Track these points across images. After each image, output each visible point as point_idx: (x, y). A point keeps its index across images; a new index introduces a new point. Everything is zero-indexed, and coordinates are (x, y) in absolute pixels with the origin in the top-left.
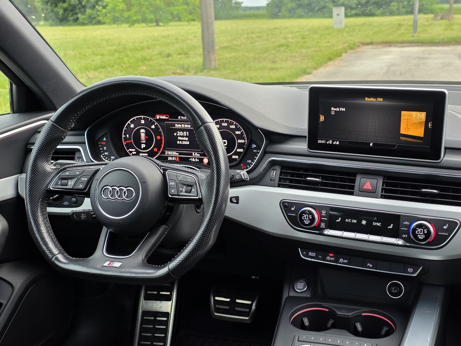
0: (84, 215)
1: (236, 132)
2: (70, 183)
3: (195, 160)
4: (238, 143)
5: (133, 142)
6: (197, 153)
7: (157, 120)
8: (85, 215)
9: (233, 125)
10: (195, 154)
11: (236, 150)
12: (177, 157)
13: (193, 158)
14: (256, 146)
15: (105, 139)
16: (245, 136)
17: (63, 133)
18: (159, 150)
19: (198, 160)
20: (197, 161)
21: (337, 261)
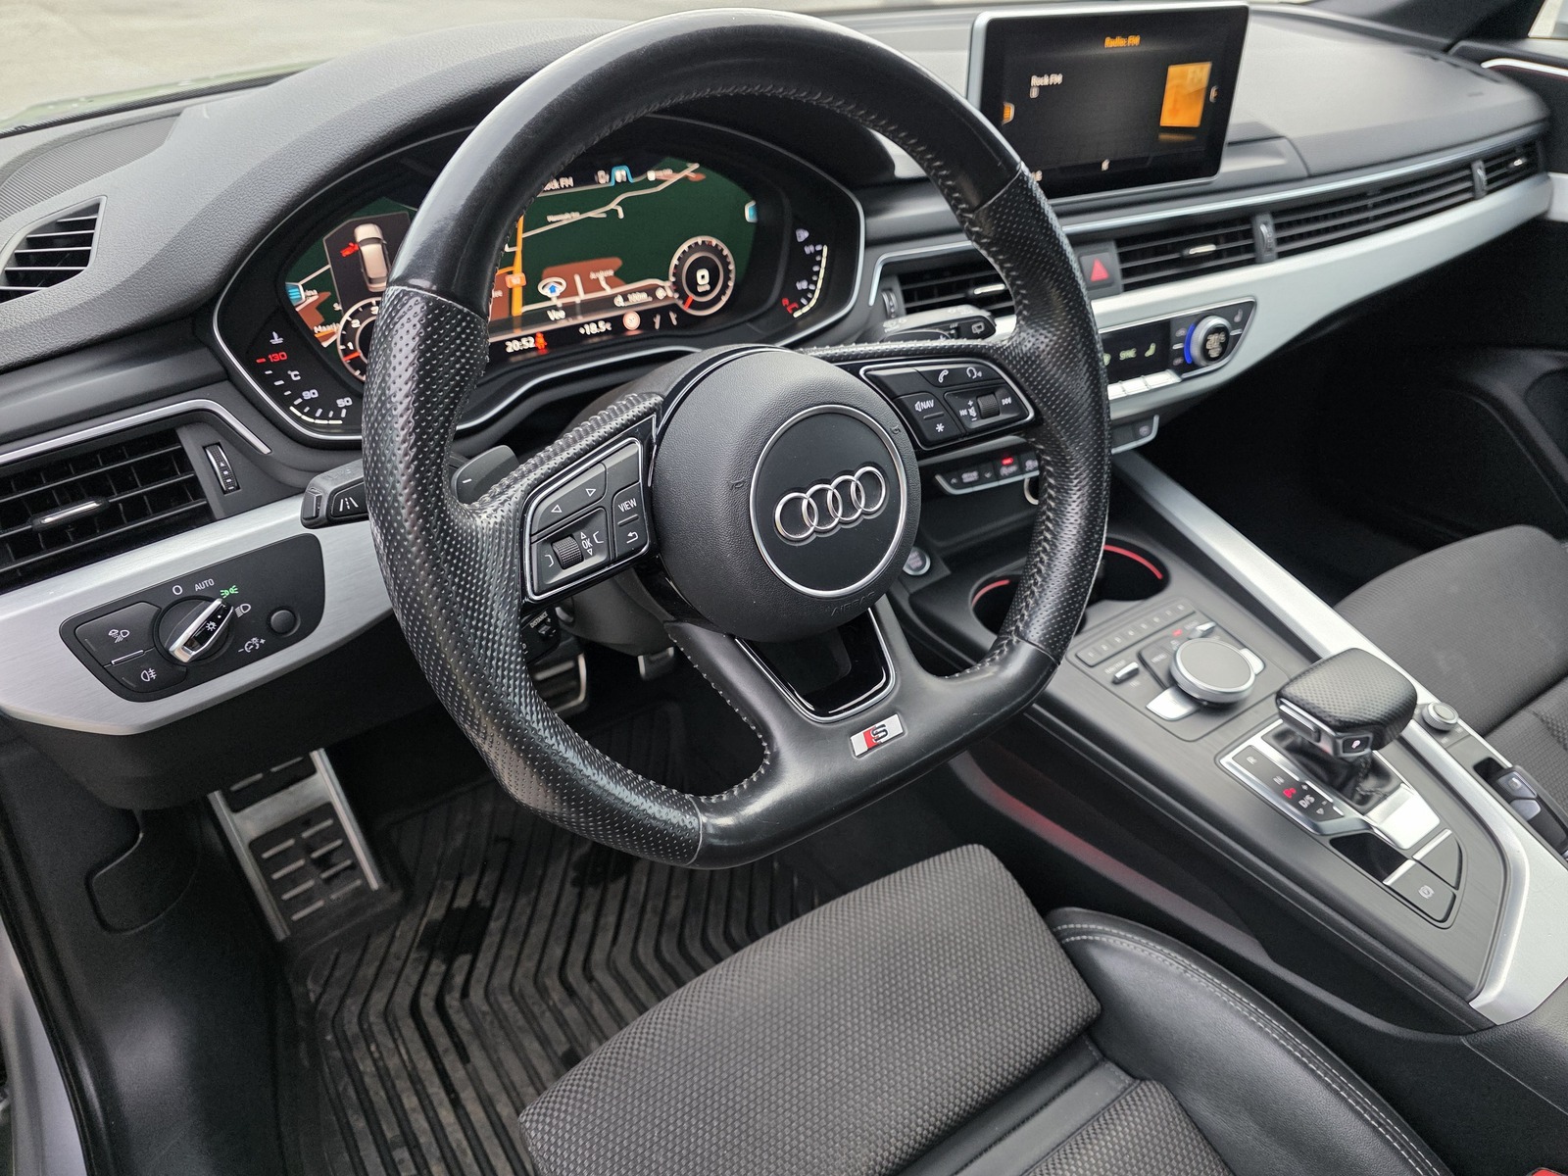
2: (588, 543)
12: (539, 335)
14: (807, 234)
15: (277, 340)
21: (997, 477)
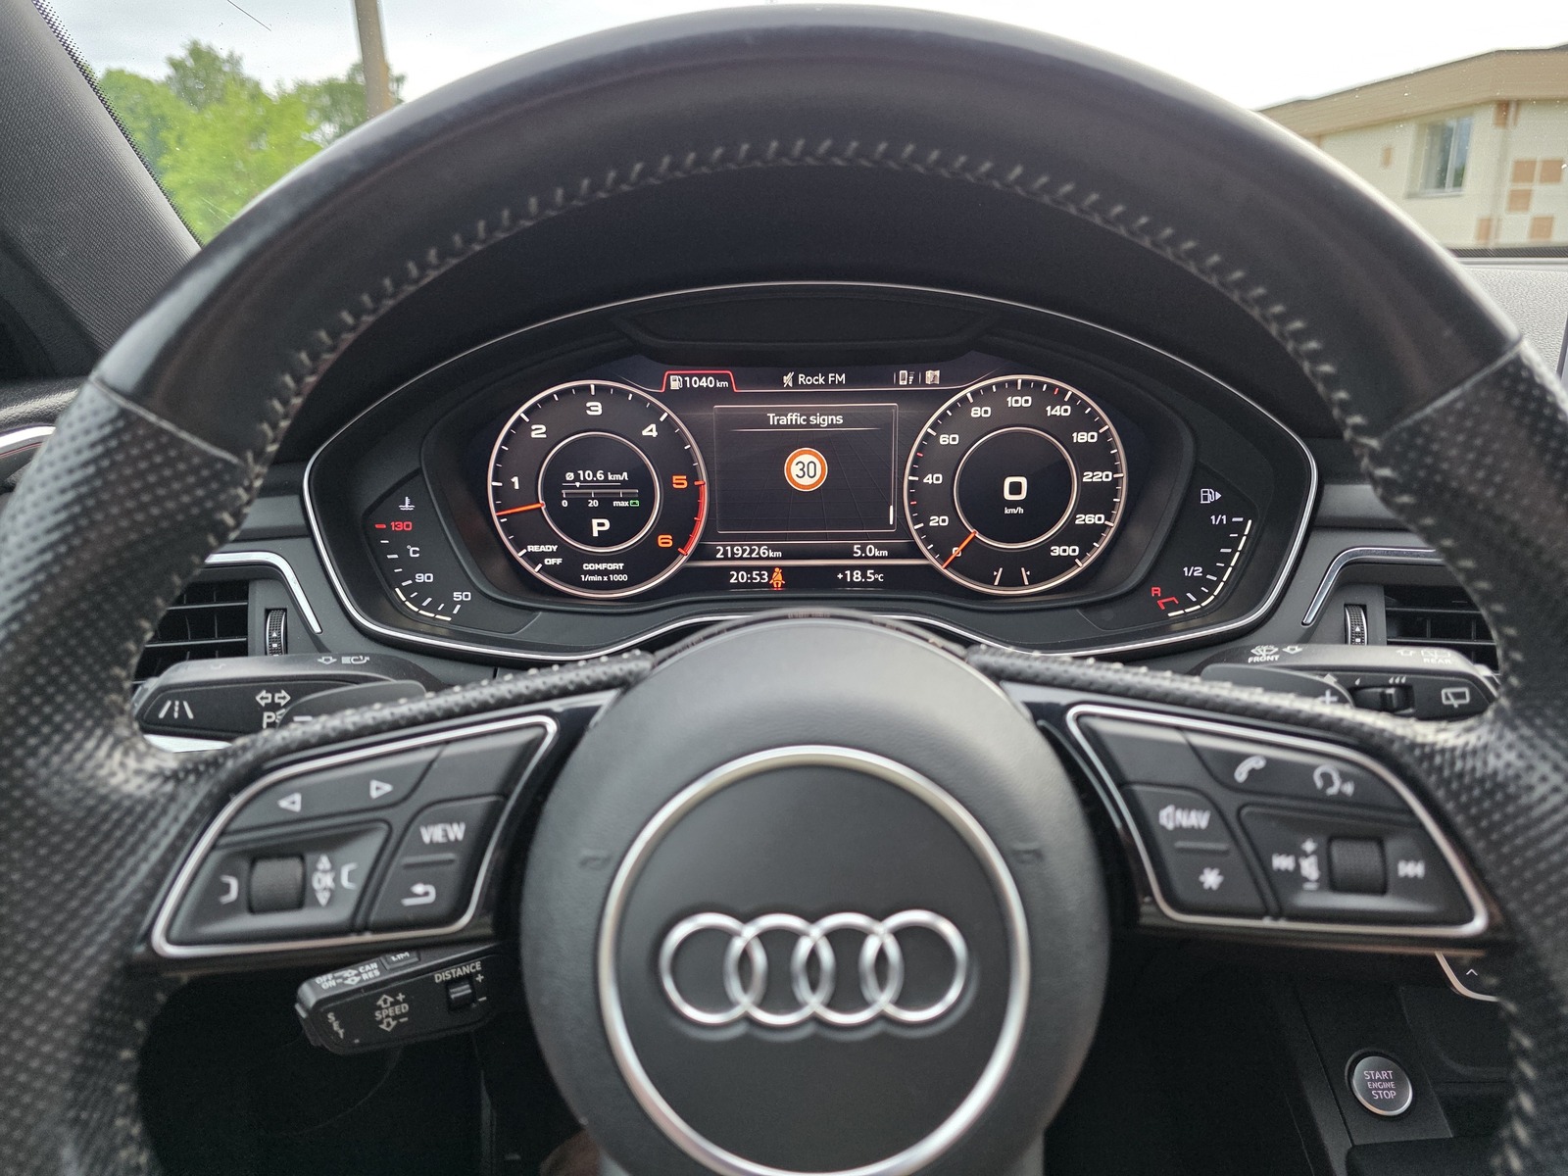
0: (396, 1003)
1: (1075, 435)
2: (328, 880)
3: (864, 575)
4: (1083, 486)
5: (543, 508)
6: (875, 545)
7: (669, 397)
8: (401, 997)
9: (1062, 403)
10: (863, 550)
11: (1073, 518)
12: (777, 570)
13: (852, 568)
14: (1218, 496)
15: (407, 506)
16: (1119, 450)
17: (224, 486)
18: (681, 541)
19: (879, 577)
20: (876, 579)
